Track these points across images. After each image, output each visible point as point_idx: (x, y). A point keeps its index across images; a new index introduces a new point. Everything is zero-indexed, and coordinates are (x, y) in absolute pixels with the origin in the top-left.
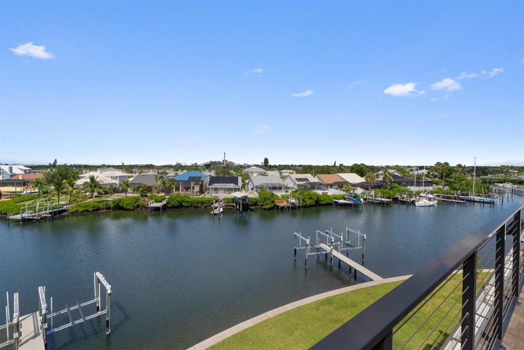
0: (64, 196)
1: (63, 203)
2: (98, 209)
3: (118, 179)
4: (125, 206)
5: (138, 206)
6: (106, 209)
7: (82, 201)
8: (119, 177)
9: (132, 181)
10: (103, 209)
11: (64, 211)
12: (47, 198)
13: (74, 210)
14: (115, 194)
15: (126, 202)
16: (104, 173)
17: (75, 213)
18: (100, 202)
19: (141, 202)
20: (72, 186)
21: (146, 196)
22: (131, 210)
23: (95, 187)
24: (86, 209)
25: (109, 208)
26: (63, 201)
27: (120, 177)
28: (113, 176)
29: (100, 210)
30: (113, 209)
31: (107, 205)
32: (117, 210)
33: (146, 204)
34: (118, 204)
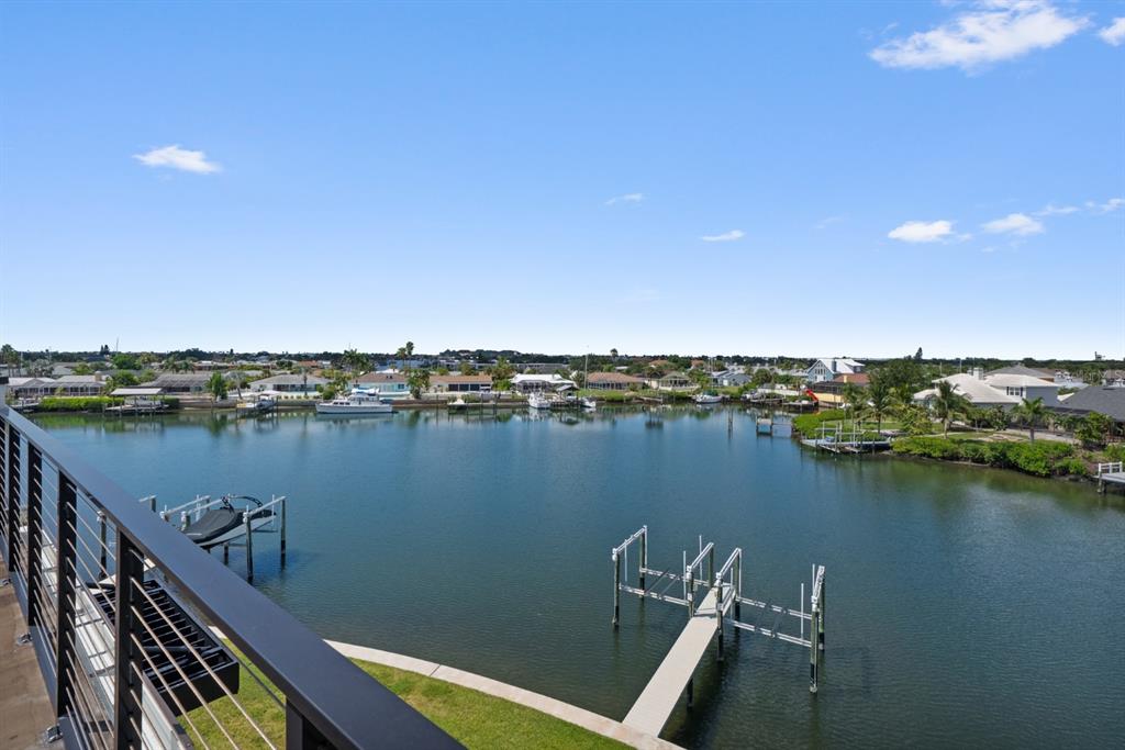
0: (889, 421)
1: (888, 432)
2: (955, 457)
3: (1024, 393)
4: (1021, 461)
5: (1065, 471)
6: (974, 461)
7: (921, 433)
8: (1028, 388)
9: (1066, 401)
10: (966, 459)
11: (887, 447)
12: (860, 419)
13: (903, 449)
14: (1008, 431)
15: (1025, 453)
16: (989, 377)
17: (904, 456)
18: (961, 442)
19: (1077, 461)
20: (908, 400)
21: (1102, 447)
22: (1040, 476)
23: (950, 407)
24: (927, 451)
25: (981, 460)
26: (889, 429)
27: (1030, 389)
28: (1010, 386)
29: (958, 459)
30: (993, 463)
31: (976, 450)
32: (1000, 467)
33: (1089, 467)
34: (1004, 455)
